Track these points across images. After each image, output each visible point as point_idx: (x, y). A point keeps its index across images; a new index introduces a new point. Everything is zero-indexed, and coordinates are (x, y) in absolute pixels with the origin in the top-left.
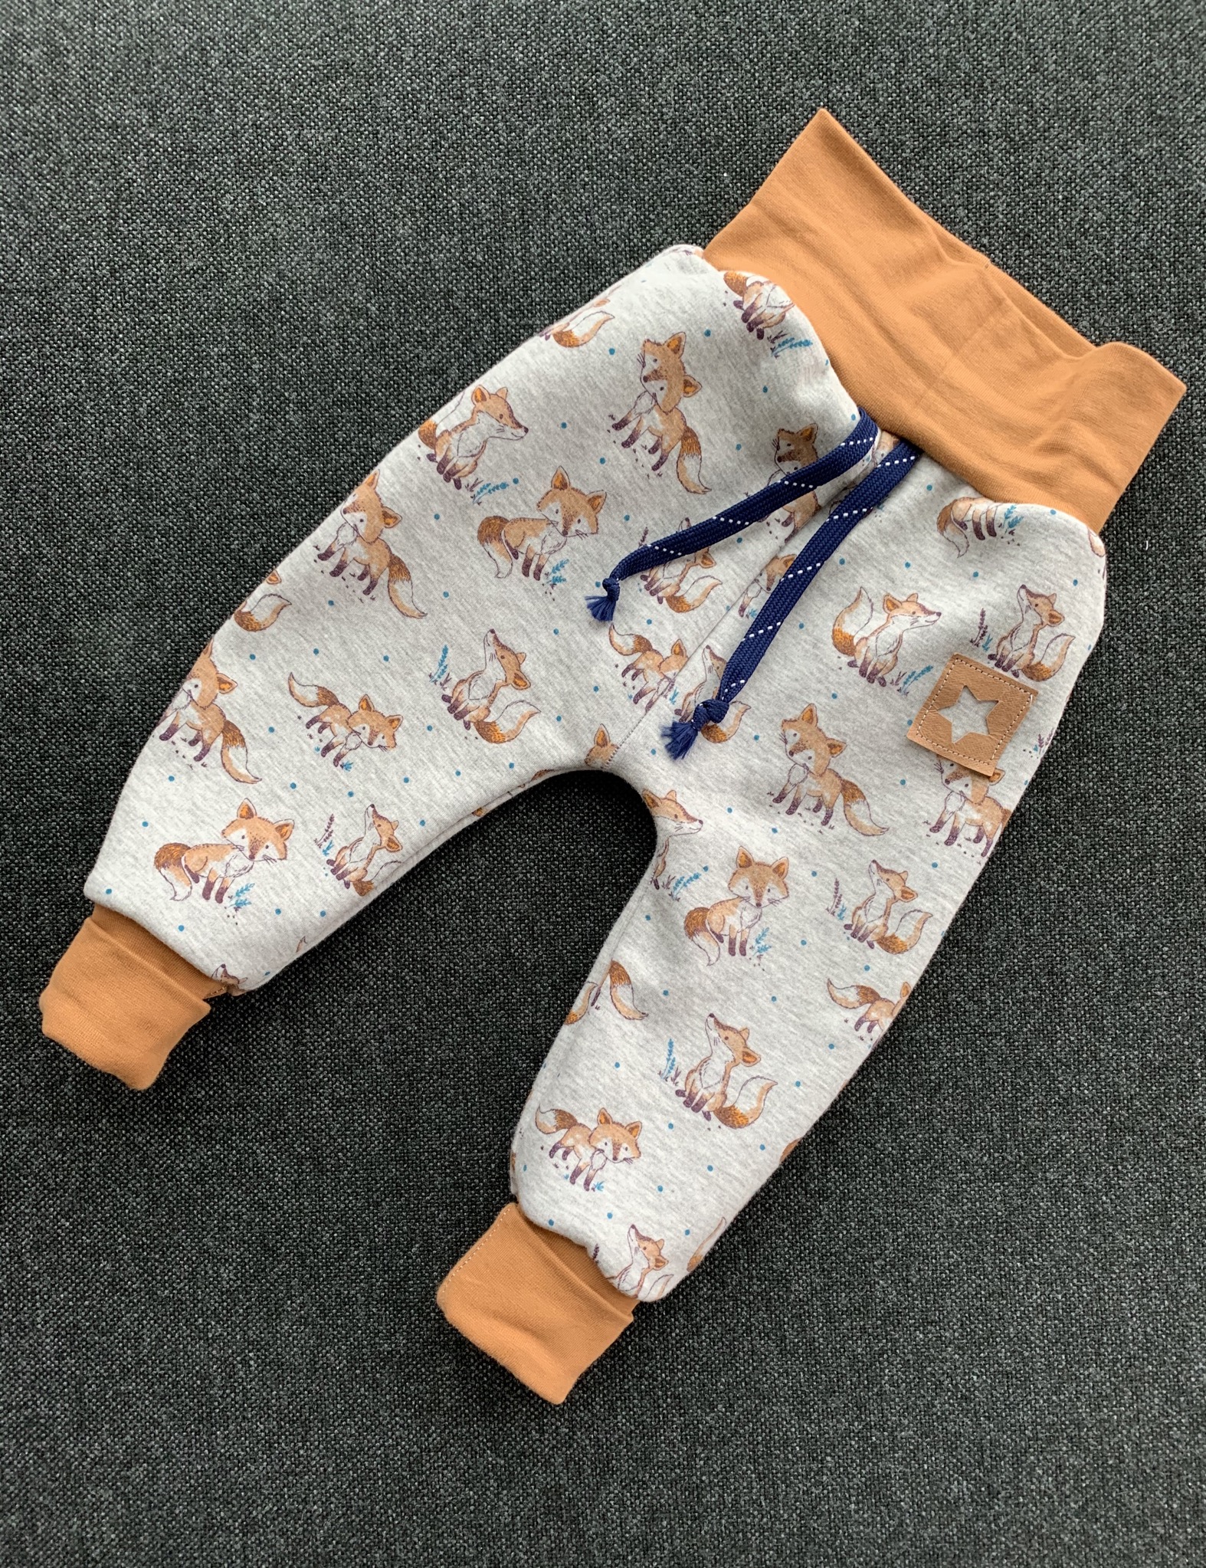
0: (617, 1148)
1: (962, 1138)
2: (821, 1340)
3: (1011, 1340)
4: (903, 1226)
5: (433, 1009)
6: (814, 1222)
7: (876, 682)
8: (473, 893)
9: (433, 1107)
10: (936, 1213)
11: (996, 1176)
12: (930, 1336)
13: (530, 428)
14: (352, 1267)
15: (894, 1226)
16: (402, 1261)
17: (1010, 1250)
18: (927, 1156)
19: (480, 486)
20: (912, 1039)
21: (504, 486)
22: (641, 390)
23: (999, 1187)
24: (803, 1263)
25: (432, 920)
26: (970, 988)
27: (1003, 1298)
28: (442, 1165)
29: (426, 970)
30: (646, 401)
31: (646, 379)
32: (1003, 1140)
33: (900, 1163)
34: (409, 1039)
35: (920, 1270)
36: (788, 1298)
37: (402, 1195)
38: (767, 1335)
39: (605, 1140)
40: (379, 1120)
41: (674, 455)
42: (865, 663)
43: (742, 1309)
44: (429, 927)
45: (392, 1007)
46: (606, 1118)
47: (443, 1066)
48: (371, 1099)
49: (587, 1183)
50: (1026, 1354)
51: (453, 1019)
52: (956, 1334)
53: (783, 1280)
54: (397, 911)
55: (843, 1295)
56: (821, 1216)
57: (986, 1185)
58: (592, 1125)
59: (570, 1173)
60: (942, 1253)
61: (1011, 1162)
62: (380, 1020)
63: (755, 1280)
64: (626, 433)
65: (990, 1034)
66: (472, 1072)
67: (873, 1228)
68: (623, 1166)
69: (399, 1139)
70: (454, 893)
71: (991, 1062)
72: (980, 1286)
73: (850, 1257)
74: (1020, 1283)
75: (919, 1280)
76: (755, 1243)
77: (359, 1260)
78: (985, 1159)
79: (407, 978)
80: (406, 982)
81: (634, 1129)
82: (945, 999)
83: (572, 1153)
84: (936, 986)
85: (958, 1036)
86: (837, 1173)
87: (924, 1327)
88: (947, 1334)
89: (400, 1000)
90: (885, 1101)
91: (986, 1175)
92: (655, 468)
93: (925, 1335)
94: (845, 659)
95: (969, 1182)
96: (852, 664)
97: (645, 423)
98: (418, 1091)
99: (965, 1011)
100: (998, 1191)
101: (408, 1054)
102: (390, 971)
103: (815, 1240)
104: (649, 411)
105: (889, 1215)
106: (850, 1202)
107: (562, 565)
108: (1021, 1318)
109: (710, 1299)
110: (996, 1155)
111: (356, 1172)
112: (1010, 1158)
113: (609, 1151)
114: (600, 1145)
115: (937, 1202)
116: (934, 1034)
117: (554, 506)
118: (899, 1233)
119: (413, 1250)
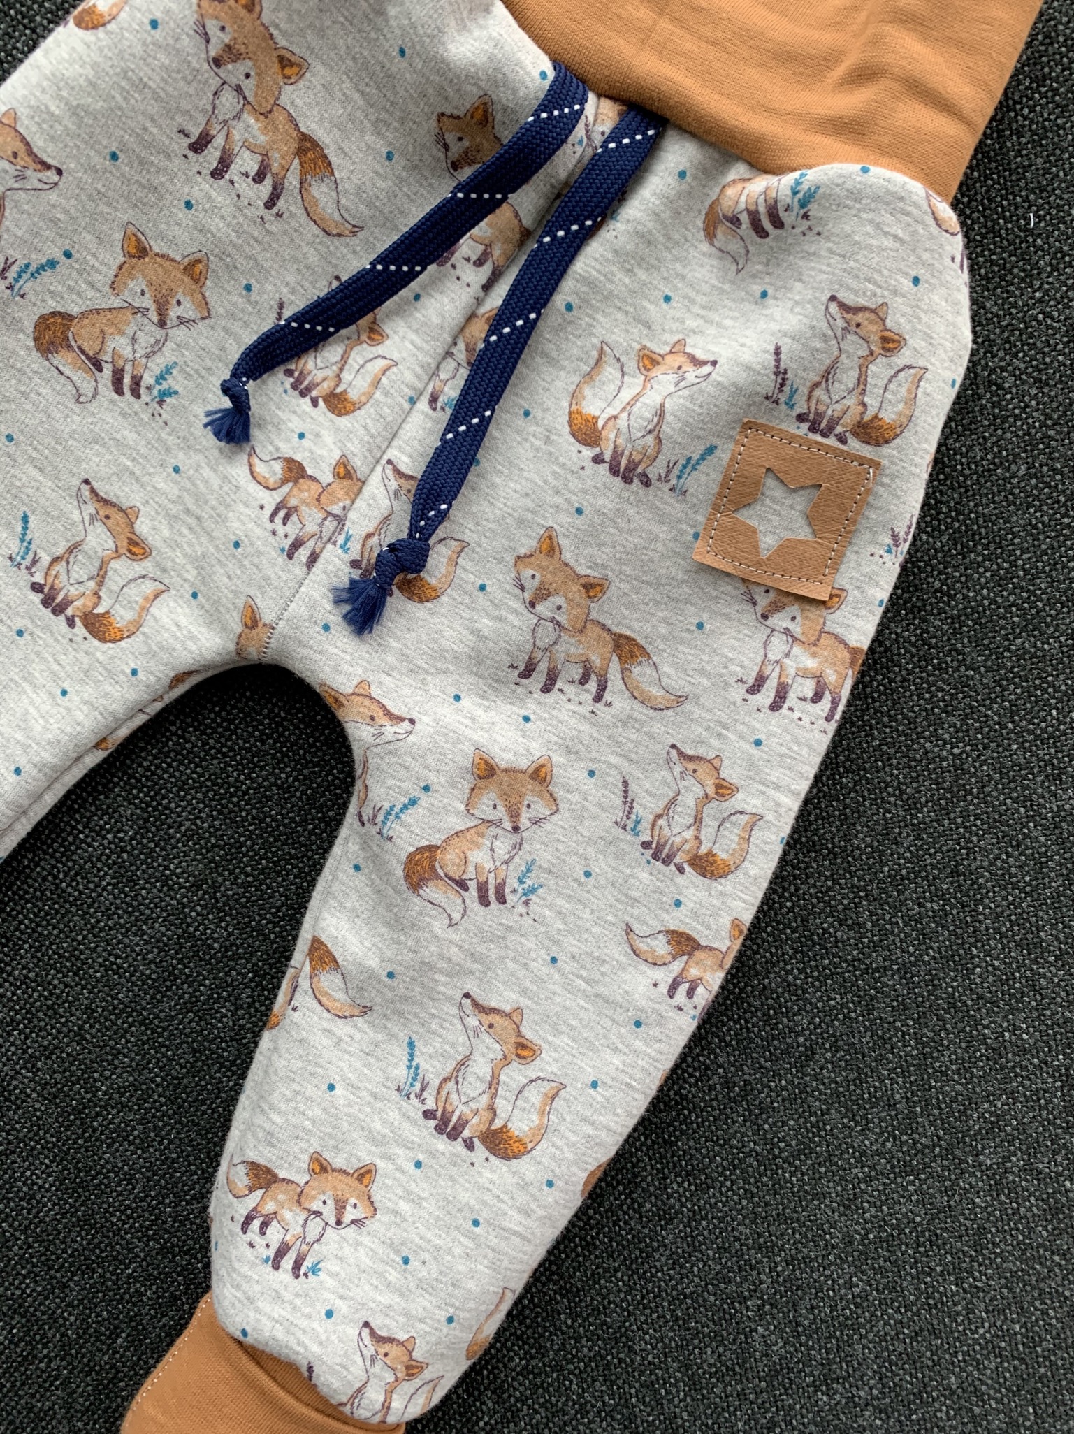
0: (340, 1206)
1: (853, 1119)
2: (685, 1415)
3: (953, 1392)
4: (782, 1248)
5: (97, 1021)
6: (657, 1255)
7: (636, 481)
8: (125, 855)
9: (117, 1150)
10: (826, 1226)
11: (908, 1170)
12: (837, 1397)
13: (63, 167)
14: (43, 1372)
15: (769, 1250)
16: (106, 1358)
17: (939, 1269)
18: (805, 1150)
19: (15, 268)
20: (765, 987)
21: (52, 264)
22: (215, 83)
23: (912, 1183)
24: (648, 1311)
25: (76, 900)
26: (840, 907)
27: (937, 1337)
28: (141, 1226)
29: (79, 969)
30: (228, 100)
31: (217, 62)
32: (912, 1115)
33: (768, 1162)
34: (72, 1064)
35: (812, 1307)
36: (632, 1361)
37: (94, 1271)
38: (609, 1414)
39: (322, 1198)
40: (49, 1175)
41: (292, 181)
42: (616, 455)
43: (571, 1382)
44: (74, 909)
45: (42, 1024)
46: (321, 1165)
47: (122, 1095)
48: (33, 1149)
49: (297, 1266)
50: (977, 1410)
51: (126, 1032)
52: (875, 1392)
53: (622, 1338)
54: (26, 892)
55: (709, 1351)
56: (665, 1246)
57: (894, 1181)
58: (302, 1179)
59: (271, 1253)
60: (841, 1281)
61: (927, 1146)
62: (28, 1042)
63: (584, 1341)
64: (212, 156)
65: (877, 970)
66: (163, 1100)
67: (739, 1255)
68: (350, 1232)
69: (80, 1196)
70: (99, 860)
71: (883, 1009)
72: (901, 1322)
73: (712, 1299)
74: (958, 1313)
75: (814, 1322)
76: (578, 1290)
77: (50, 1361)
78: (889, 1145)
79: (56, 982)
80: (55, 987)
81: (365, 1174)
82: (806, 928)
83: (275, 1223)
84: (790, 910)
85: (831, 976)
86: (679, 1185)
87: (827, 1385)
88: (862, 1393)
89: (50, 1012)
90: (737, 1079)
91: (893, 1167)
92: (270, 204)
93: (830, 1397)
94: (588, 453)
95: (868, 1180)
96: (597, 460)
97: (236, 135)
98: (95, 1130)
99: (837, 942)
100: (911, 1188)
101: (74, 1084)
102: (32, 975)
103: (660, 1279)
104: (238, 117)
105: (760, 1235)
106: (704, 1223)
107: (168, 371)
108: (964, 1361)
109: (525, 1372)
110: (904, 1138)
111: (30, 1246)
112: (923, 1140)
113: (329, 1212)
114: (315, 1206)
115: (827, 1211)
116: (795, 978)
117: (137, 284)
118: (778, 1259)
119: (120, 1341)
